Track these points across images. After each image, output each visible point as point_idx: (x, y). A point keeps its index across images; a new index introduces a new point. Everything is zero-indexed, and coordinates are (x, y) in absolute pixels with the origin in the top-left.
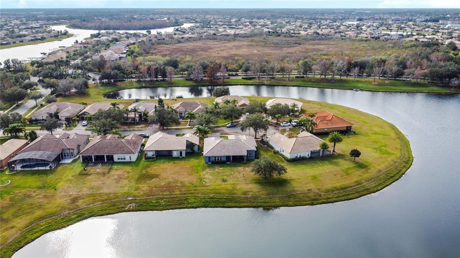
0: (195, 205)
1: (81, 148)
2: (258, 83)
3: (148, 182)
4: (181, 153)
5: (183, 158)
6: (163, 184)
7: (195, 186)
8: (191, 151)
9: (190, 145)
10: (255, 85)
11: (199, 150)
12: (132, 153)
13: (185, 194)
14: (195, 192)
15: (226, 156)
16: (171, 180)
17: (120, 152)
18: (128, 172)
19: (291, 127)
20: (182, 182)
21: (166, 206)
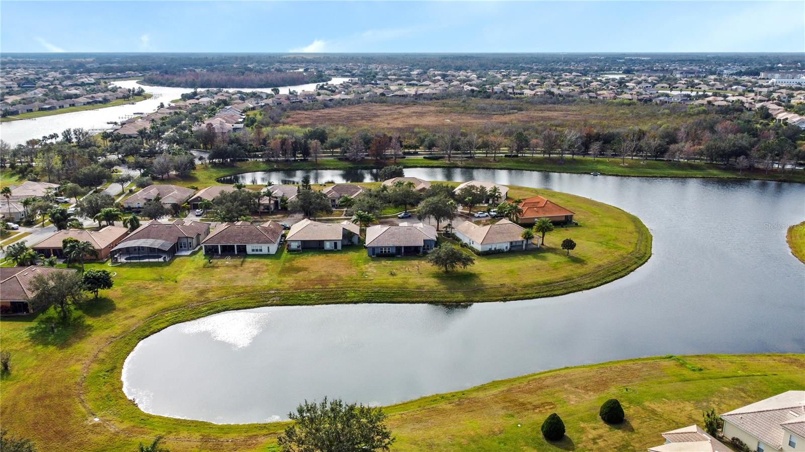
0: (355, 300)
1: (201, 238)
2: (447, 164)
3: (295, 275)
4: (336, 244)
5: (339, 250)
6: (313, 277)
7: (355, 280)
8: (349, 243)
9: (347, 235)
10: (443, 167)
11: (359, 242)
12: (271, 242)
13: (342, 288)
14: (355, 286)
15: (396, 247)
16: (323, 273)
17: (255, 241)
18: (267, 265)
19: (489, 218)
20: (337, 276)
21: (319, 300)
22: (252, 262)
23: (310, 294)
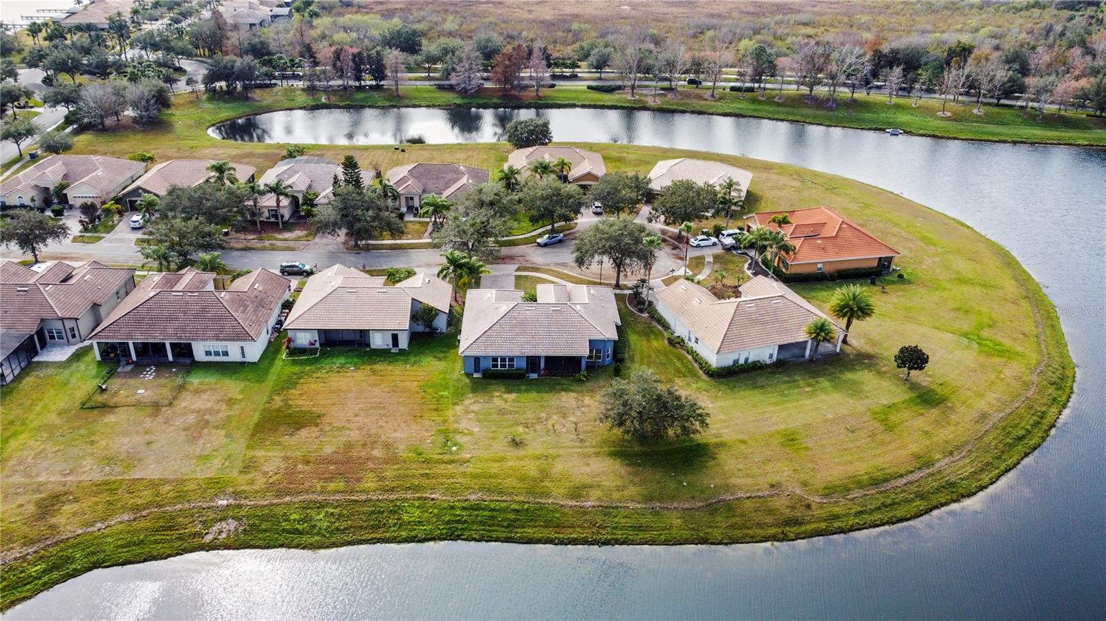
0: (420, 531)
1: (102, 312)
2: (630, 101)
3: (286, 440)
4: (395, 338)
5: (402, 353)
6: (328, 450)
7: (427, 461)
8: (427, 330)
9: (422, 315)
10: (622, 108)
11: (449, 324)
12: (247, 337)
13: (392, 490)
14: (424, 482)
15: (527, 357)
16: (355, 435)
17: (211, 333)
18: (231, 402)
19: (719, 251)
20: (387, 446)
21: (332, 533)
22: (197, 392)
23: (313, 513)
